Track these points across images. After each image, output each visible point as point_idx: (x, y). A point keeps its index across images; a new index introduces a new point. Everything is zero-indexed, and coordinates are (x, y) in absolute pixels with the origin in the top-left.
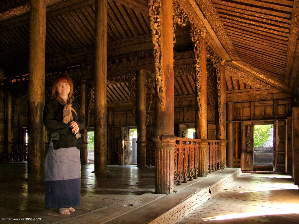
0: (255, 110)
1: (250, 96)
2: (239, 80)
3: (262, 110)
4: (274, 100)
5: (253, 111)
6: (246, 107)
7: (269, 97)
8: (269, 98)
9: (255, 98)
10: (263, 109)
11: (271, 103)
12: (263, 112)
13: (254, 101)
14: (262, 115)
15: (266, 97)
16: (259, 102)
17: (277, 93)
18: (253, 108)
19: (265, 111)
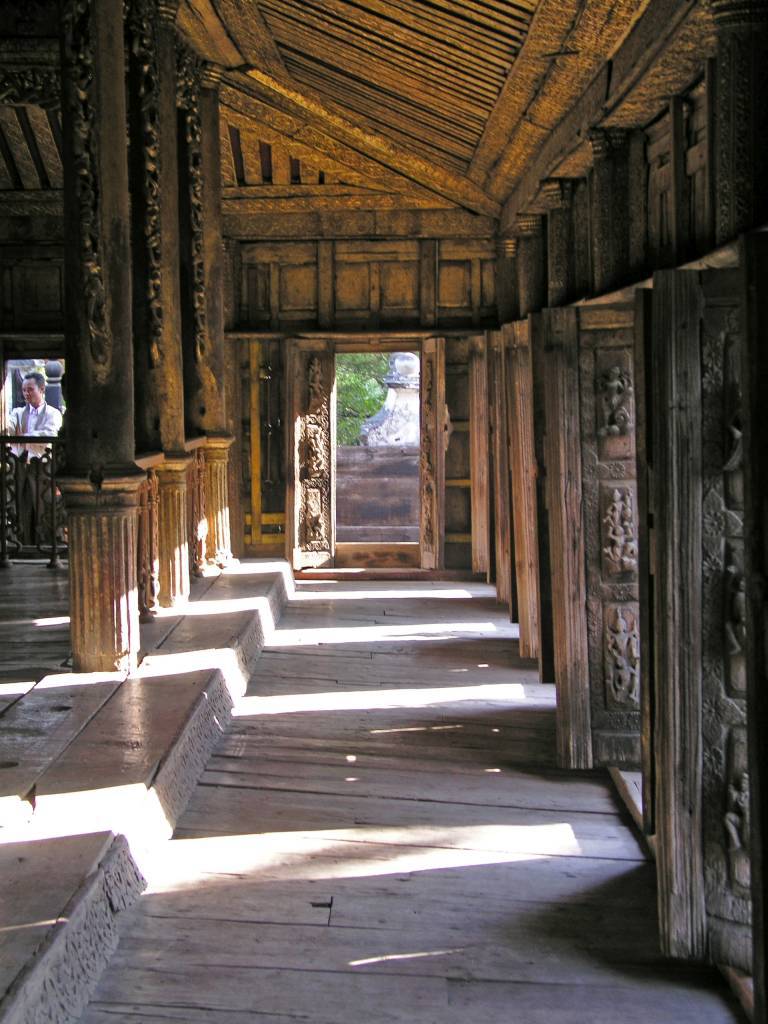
0: (338, 280)
1: (316, 216)
2: (269, 147)
3: (367, 282)
4: (421, 240)
5: (329, 286)
6: (294, 266)
7: (401, 227)
8: (401, 232)
9: (340, 227)
10: (373, 280)
11: (408, 253)
12: (372, 294)
13: (333, 241)
14: (369, 308)
15: (386, 224)
16: (358, 243)
17: (434, 211)
18: (330, 273)
19: (381, 289)
